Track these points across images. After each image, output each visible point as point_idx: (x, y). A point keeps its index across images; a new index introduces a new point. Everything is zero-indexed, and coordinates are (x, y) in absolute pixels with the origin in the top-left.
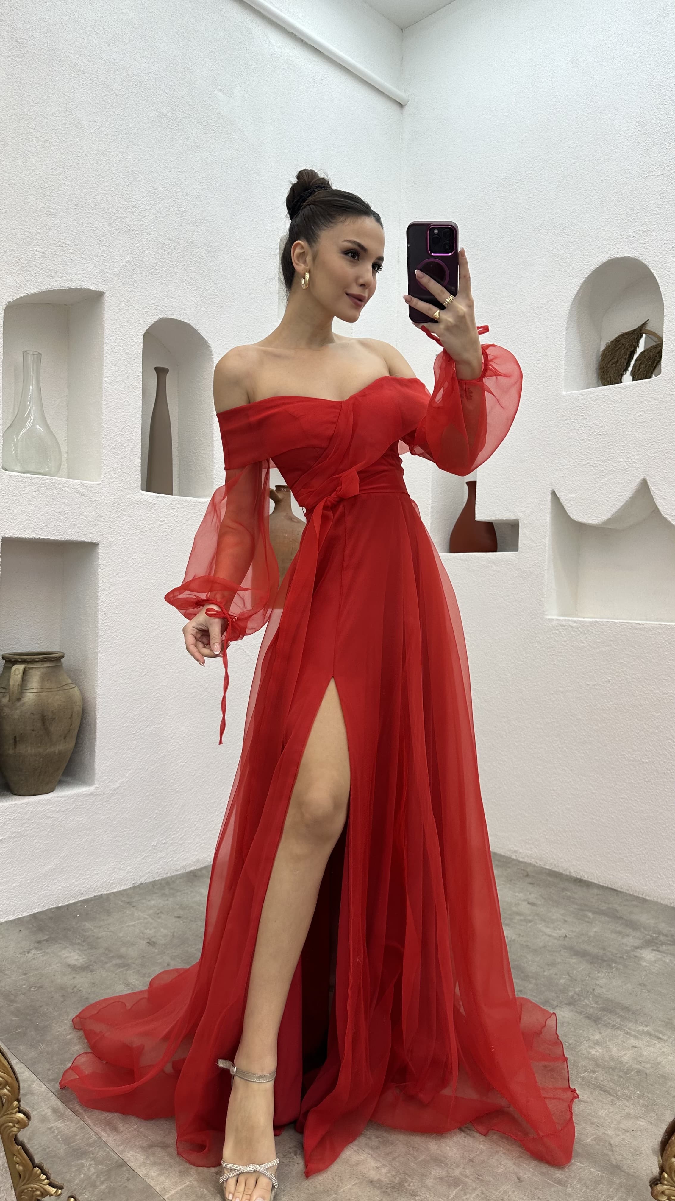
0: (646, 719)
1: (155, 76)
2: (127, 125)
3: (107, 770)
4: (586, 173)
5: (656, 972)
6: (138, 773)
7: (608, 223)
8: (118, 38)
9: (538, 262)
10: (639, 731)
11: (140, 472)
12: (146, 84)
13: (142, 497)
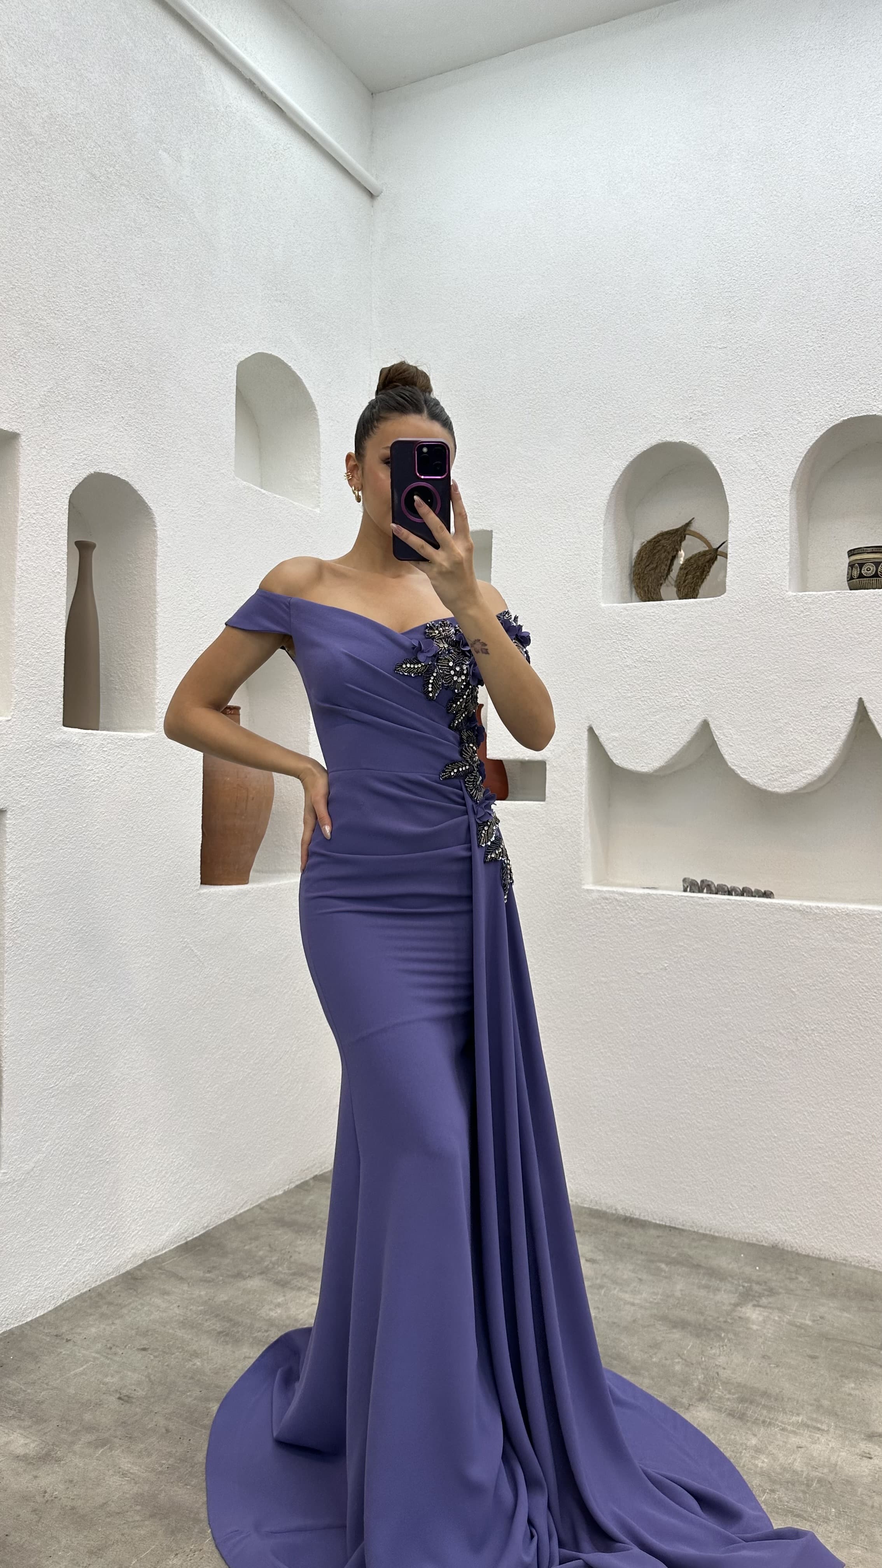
0: (712, 1015)
1: (86, 121)
2: (50, 188)
3: (18, 1146)
4: (629, 330)
5: (773, 1337)
6: (59, 1143)
7: (658, 396)
8: (37, 57)
9: (567, 434)
10: (703, 1029)
11: (62, 700)
12: (74, 131)
13: (64, 736)
